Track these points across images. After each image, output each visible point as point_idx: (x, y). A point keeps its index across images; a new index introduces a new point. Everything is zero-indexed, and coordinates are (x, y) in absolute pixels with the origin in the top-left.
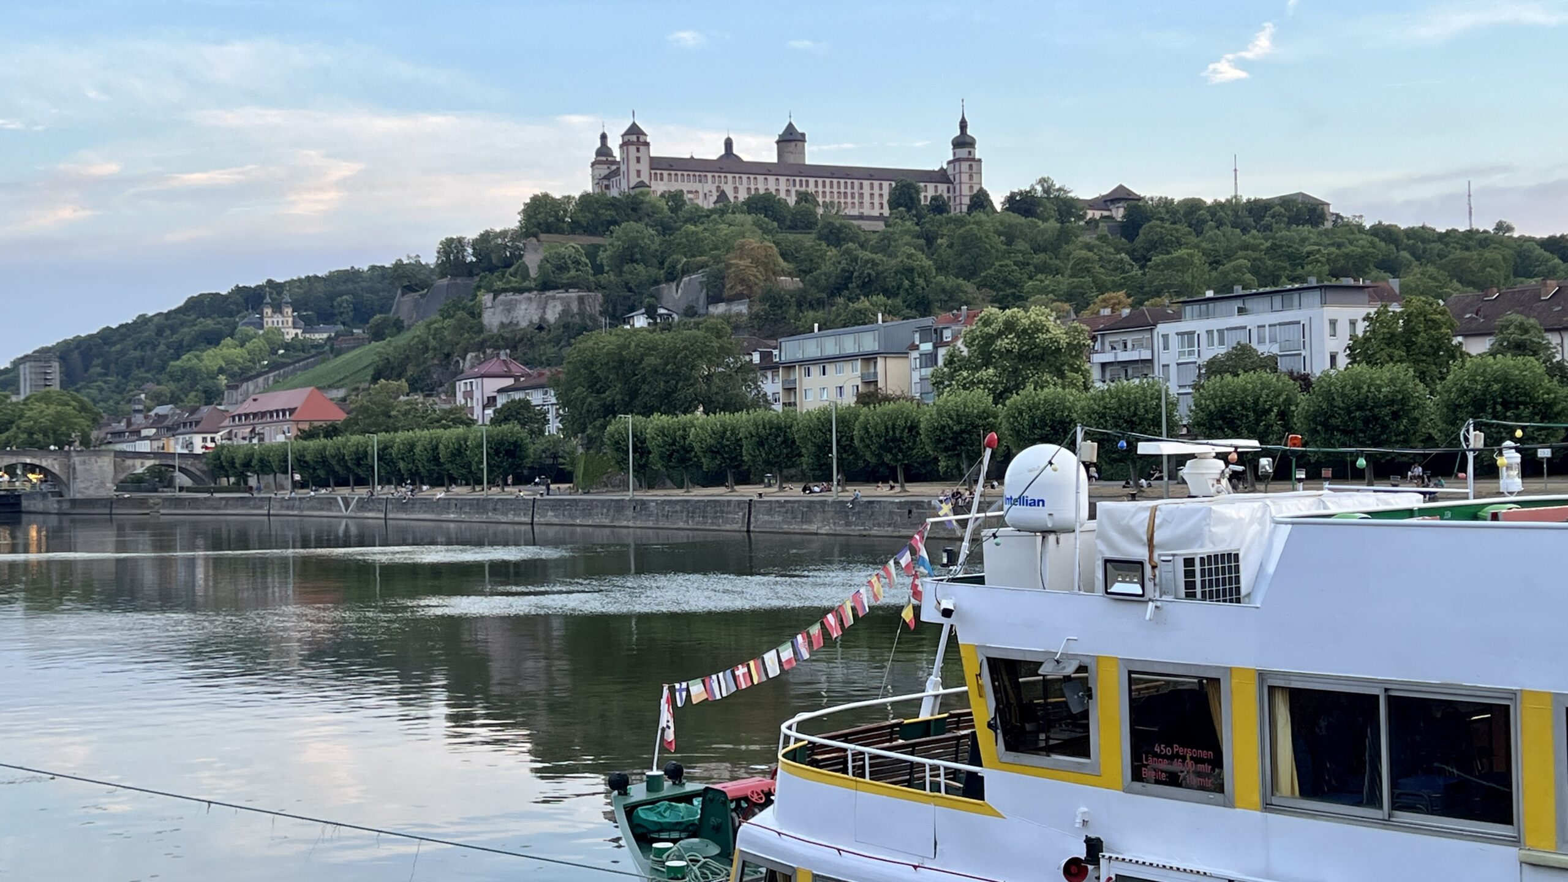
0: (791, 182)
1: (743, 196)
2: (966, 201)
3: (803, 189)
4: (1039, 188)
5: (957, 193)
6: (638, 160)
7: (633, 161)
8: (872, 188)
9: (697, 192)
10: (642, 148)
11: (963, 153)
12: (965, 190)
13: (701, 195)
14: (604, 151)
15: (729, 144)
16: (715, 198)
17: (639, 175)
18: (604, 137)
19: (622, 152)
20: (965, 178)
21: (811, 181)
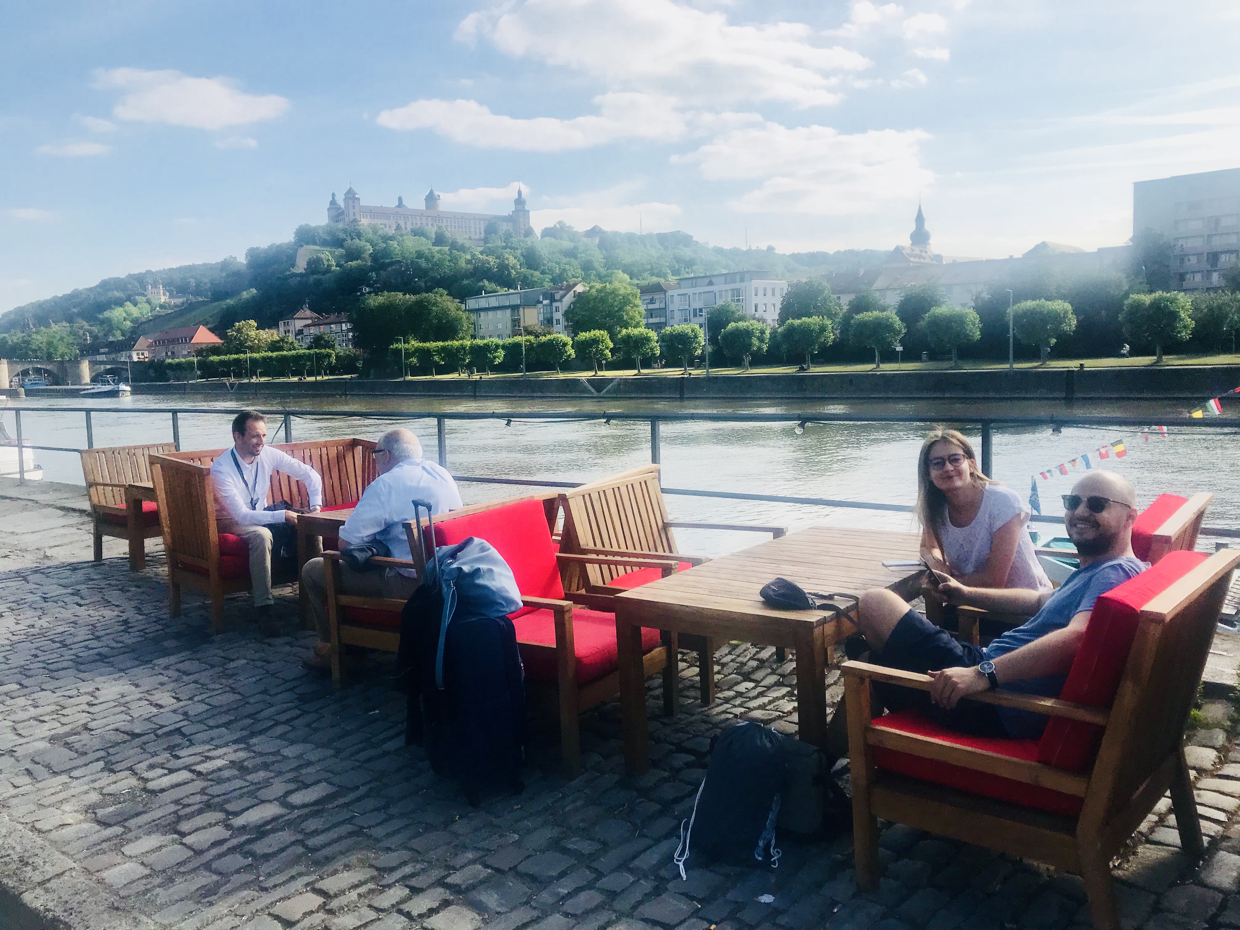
0: (434, 220)
1: (409, 228)
2: (522, 232)
3: (440, 225)
5: (518, 228)
6: (354, 207)
7: (351, 208)
9: (385, 224)
10: (356, 201)
11: (520, 207)
12: (521, 226)
13: (388, 226)
14: (333, 202)
15: (400, 199)
16: (395, 228)
17: (354, 215)
18: (333, 195)
19: (345, 203)
20: (521, 220)
21: (444, 220)
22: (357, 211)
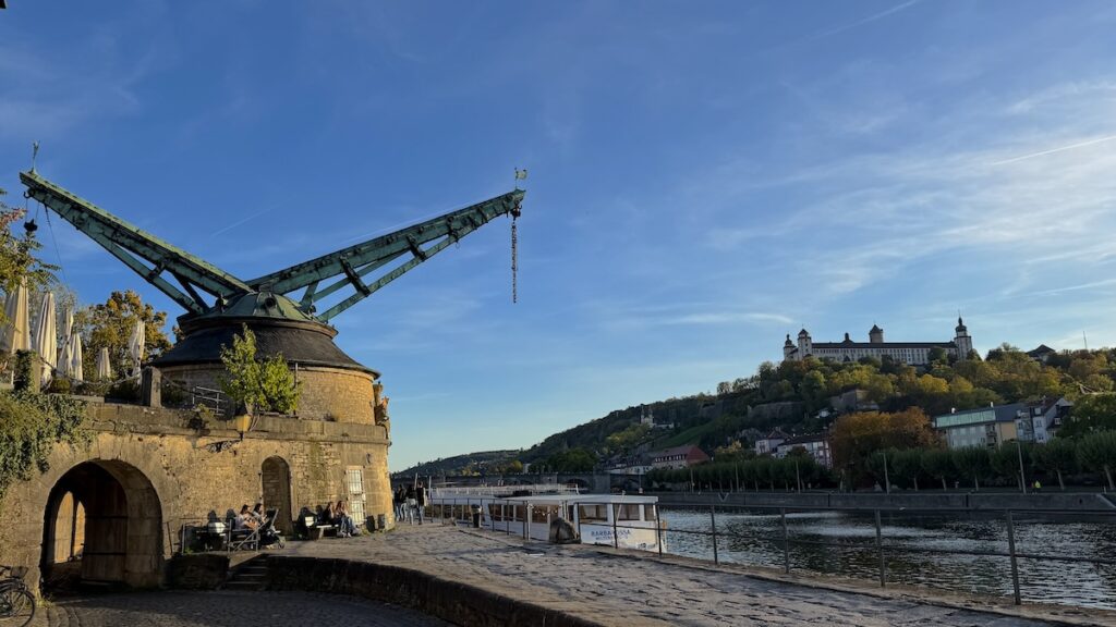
0: (879, 351)
1: (856, 358)
2: (966, 356)
3: (885, 353)
4: (1003, 348)
5: (961, 352)
6: (807, 345)
7: (803, 346)
8: (918, 351)
9: (835, 357)
10: (808, 339)
11: (961, 334)
12: (965, 351)
13: (837, 359)
14: (788, 342)
15: (847, 335)
16: (843, 359)
17: (807, 351)
18: (788, 336)
19: (798, 342)
20: (964, 345)
22: (810, 347)
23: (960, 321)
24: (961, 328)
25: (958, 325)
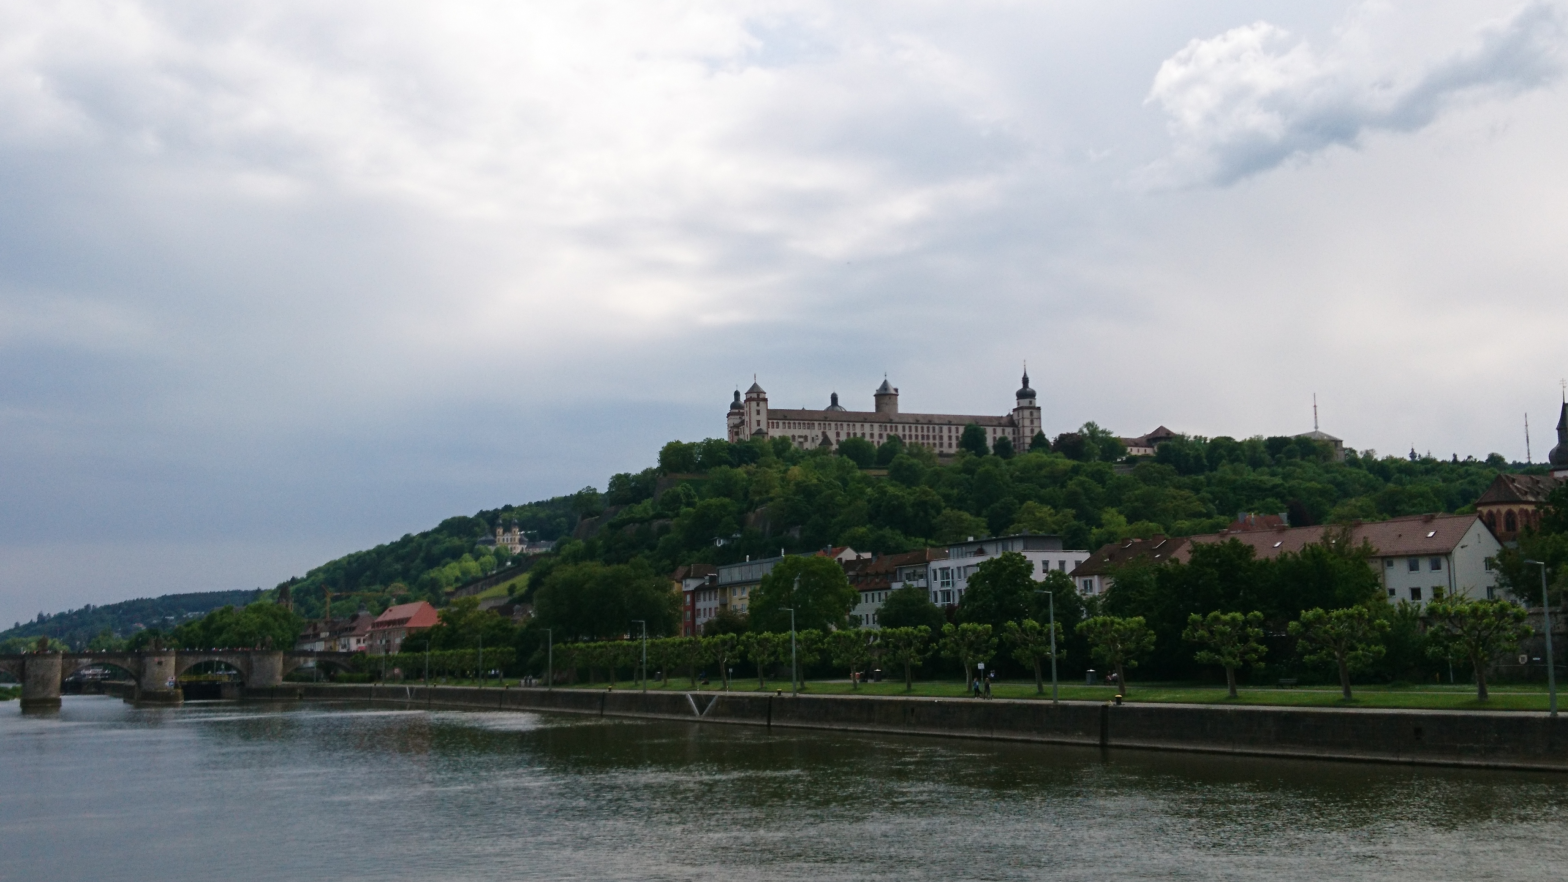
0: (883, 428)
1: (842, 440)
2: (1028, 440)
3: (892, 434)
4: (1085, 430)
5: (1021, 435)
6: (758, 413)
7: (755, 413)
8: (950, 431)
9: (805, 437)
10: (761, 403)
11: (1025, 402)
12: (1027, 432)
13: (809, 440)
14: (735, 405)
15: (834, 398)
16: (820, 442)
17: (759, 425)
18: (736, 394)
19: (748, 405)
20: (1027, 422)
21: (900, 427)
22: (763, 417)
23: (1025, 381)
24: (1026, 394)
25: (1020, 386)
